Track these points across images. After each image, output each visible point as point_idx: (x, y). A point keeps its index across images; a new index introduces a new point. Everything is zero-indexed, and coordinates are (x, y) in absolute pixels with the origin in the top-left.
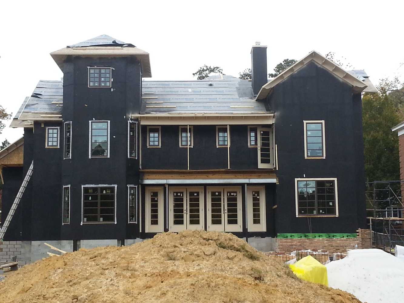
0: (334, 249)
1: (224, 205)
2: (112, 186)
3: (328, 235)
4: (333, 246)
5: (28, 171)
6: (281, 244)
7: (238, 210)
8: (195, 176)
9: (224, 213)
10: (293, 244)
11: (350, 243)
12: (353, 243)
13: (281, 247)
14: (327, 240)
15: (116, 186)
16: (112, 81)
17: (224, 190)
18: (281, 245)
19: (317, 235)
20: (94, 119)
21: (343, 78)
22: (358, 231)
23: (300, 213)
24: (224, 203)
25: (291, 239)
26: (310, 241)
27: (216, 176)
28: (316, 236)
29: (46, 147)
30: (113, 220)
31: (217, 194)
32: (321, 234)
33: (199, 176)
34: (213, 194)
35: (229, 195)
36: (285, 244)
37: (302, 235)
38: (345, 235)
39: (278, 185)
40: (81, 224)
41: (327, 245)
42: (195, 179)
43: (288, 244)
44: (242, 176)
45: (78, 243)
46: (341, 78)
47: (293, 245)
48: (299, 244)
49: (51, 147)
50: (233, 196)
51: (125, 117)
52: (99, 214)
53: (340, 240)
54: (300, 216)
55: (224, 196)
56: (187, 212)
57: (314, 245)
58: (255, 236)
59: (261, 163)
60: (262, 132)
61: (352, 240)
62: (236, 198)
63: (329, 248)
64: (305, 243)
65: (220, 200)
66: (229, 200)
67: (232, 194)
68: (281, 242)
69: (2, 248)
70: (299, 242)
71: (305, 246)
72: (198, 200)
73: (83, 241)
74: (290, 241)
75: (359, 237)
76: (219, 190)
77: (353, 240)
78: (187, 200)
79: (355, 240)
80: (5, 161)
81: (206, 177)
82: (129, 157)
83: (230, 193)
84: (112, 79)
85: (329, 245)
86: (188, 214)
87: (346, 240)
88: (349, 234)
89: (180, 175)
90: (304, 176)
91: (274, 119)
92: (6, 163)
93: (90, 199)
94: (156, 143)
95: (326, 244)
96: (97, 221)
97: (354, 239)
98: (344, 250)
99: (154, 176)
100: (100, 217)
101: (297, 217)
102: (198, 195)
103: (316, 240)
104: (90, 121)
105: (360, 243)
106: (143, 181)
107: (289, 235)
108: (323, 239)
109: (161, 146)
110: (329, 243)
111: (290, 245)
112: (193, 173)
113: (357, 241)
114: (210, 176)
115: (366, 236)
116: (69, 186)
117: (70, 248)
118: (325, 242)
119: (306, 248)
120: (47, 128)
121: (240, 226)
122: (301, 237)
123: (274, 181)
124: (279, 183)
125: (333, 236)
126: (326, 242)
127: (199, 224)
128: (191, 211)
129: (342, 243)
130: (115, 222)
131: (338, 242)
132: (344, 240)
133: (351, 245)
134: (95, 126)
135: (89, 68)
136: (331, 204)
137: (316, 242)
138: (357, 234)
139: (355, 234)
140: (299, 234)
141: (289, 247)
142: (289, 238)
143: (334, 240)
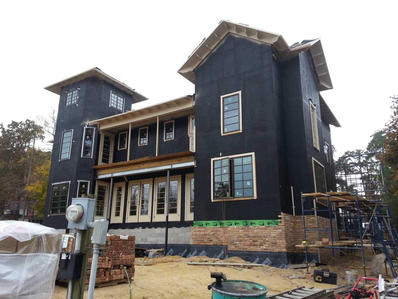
0: (250, 240)
2: (68, 182)
3: (246, 222)
4: (249, 237)
6: (194, 233)
7: (178, 199)
8: (131, 167)
10: (206, 233)
11: (270, 233)
12: (274, 232)
14: (243, 229)
16: (78, 98)
18: (195, 235)
19: (233, 222)
20: (65, 130)
22: (279, 216)
23: (215, 196)
25: (205, 228)
26: (224, 231)
27: (146, 165)
28: (232, 224)
32: (237, 221)
33: (134, 167)
36: (199, 233)
37: (218, 222)
38: (266, 221)
39: (196, 167)
40: (48, 216)
43: (201, 233)
44: (165, 163)
47: (205, 235)
48: (212, 233)
51: (81, 124)
52: (58, 207)
53: (258, 229)
54: (216, 201)
57: (228, 235)
59: (192, 149)
61: (272, 228)
63: (245, 239)
64: (218, 233)
68: (194, 232)
70: (212, 231)
75: (281, 224)
77: (274, 229)
78: (140, 192)
79: (276, 229)
81: (139, 167)
82: (82, 156)
85: (245, 235)
86: (140, 205)
87: (265, 229)
88: (270, 221)
89: (121, 168)
90: (221, 155)
91: (194, 102)
93: (56, 194)
95: (241, 234)
97: (275, 227)
98: (262, 241)
99: (104, 172)
101: (212, 201)
103: (230, 229)
104: (63, 132)
105: (282, 233)
106: (98, 177)
107: (204, 222)
108: (238, 228)
110: (245, 233)
111: (203, 235)
113: (279, 230)
114: (141, 166)
115: (309, 224)
118: (240, 231)
119: (219, 239)
121: (179, 215)
122: (216, 225)
123: (193, 163)
125: (251, 224)
127: (147, 214)
129: (260, 233)
131: (255, 231)
132: (263, 229)
133: (272, 235)
135: (67, 93)
136: (248, 183)
137: (230, 231)
138: (279, 220)
139: (276, 220)
140: (214, 221)
141: (202, 237)
142: (204, 225)
143: (251, 229)
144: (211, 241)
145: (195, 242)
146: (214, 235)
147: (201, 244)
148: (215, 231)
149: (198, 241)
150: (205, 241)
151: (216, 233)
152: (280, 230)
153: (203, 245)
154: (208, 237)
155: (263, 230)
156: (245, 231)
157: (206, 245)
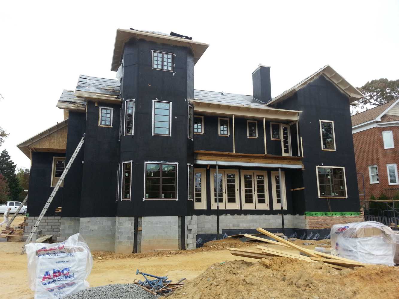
1: (254, 186)
2: (174, 163)
3: (342, 213)
5: (76, 148)
6: (310, 221)
7: (265, 191)
8: (240, 159)
9: (255, 193)
13: (310, 223)
14: (342, 218)
15: (177, 164)
16: (174, 66)
17: (254, 174)
18: (311, 222)
19: (334, 213)
20: (157, 99)
21: (345, 91)
22: (360, 210)
23: (321, 194)
24: (254, 184)
25: (316, 217)
26: (331, 219)
29: (99, 125)
30: (174, 196)
31: (248, 176)
32: (337, 213)
33: (244, 159)
34: (246, 177)
35: (258, 178)
36: (313, 220)
37: (324, 213)
38: (353, 213)
40: (144, 201)
41: (342, 221)
42: (240, 161)
43: (315, 221)
44: (277, 161)
45: (139, 220)
46: (342, 90)
47: (318, 222)
48: (323, 220)
49: (104, 126)
50: (261, 179)
51: (185, 100)
52: (161, 191)
53: (351, 218)
54: (322, 197)
55: (254, 179)
56: (225, 191)
58: (279, 214)
59: (284, 152)
60: (283, 128)
62: (263, 180)
64: (327, 220)
65: (251, 182)
66: (258, 182)
67: (260, 177)
68: (310, 220)
69: (28, 223)
70: (323, 219)
71: (327, 223)
72: (234, 181)
73: (145, 218)
74: (316, 218)
75: (362, 215)
76: (250, 174)
78: (225, 181)
80: (37, 145)
81: (249, 160)
82: (188, 138)
83: (259, 176)
84: (174, 64)
86: (226, 193)
88: (355, 213)
89: (228, 158)
90: (322, 165)
91: (298, 117)
92: (38, 147)
93: (152, 175)
94: (200, 131)
96: (159, 197)
97: (360, 216)
99: (206, 157)
100: (162, 193)
101: (319, 198)
102: (234, 177)
103: (334, 218)
104: (153, 101)
106: (196, 162)
107: (314, 213)
108: (339, 217)
109: (204, 134)
110: (344, 220)
111: (317, 222)
112: (239, 156)
114: (252, 160)
116: (131, 162)
117: (130, 226)
120: (100, 108)
121: (267, 205)
122: (323, 215)
123: (299, 167)
124: (305, 169)
125: (345, 214)
126: (342, 219)
127: (235, 202)
128: (229, 191)
130: (176, 199)
134: (158, 105)
135: (153, 51)
136: (342, 188)
138: (361, 212)
139: (359, 212)
140: (321, 212)
141: (316, 224)
142: (315, 215)
143: (346, 218)
144: (322, 226)
145: (310, 227)
146: (324, 222)
147: (315, 229)
148: (324, 219)
149: (313, 226)
150: (318, 226)
151: (325, 221)
152: (362, 218)
153: (317, 229)
154: (320, 223)
155: (354, 218)
156: (344, 219)
157: (319, 229)
